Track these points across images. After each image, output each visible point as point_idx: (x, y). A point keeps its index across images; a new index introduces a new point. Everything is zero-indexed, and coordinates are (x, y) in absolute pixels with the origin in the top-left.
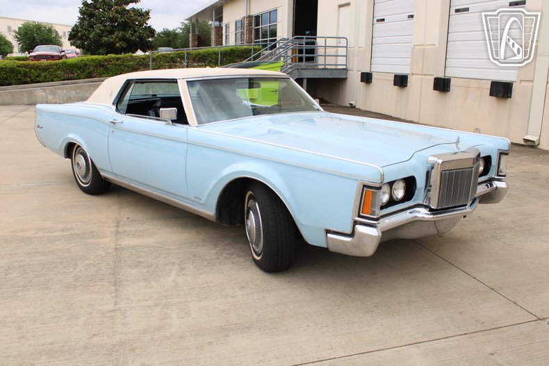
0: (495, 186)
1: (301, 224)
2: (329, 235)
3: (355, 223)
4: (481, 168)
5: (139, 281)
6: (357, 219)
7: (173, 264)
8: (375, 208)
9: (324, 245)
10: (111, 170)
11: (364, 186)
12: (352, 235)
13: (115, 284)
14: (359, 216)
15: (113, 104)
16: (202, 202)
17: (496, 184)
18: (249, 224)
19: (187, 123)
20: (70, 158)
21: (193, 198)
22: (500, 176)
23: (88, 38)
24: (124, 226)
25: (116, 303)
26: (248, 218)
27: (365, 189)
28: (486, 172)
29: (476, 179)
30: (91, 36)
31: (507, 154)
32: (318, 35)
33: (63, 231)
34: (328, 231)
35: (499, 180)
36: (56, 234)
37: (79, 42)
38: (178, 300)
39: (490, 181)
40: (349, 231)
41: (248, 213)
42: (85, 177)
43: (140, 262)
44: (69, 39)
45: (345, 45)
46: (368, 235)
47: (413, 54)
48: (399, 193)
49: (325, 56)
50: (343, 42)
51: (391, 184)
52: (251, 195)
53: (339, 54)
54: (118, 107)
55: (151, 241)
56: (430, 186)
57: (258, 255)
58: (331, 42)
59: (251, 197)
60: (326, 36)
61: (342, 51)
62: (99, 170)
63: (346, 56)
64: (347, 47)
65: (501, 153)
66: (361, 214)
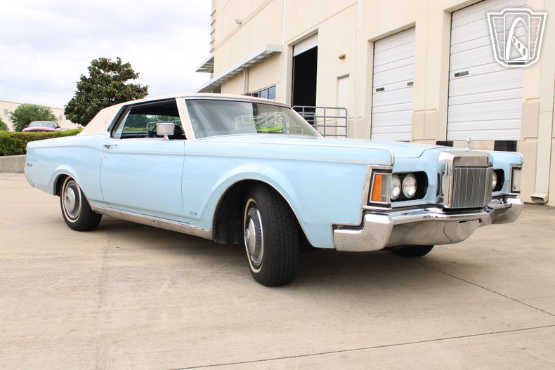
0: (509, 203)
1: (305, 223)
2: (335, 231)
3: (365, 212)
4: (494, 183)
5: (126, 291)
6: (367, 207)
7: (165, 280)
8: (385, 194)
9: (330, 246)
10: (102, 200)
11: (374, 170)
12: (360, 227)
13: (100, 293)
14: (369, 204)
15: (108, 130)
16: (198, 216)
17: (510, 201)
18: (249, 233)
19: (184, 138)
20: (59, 196)
21: (188, 214)
22: (514, 193)
23: (84, 112)
24: (112, 252)
25: (99, 307)
26: (247, 227)
27: (375, 173)
28: (499, 187)
29: (489, 194)
30: (87, 110)
31: (520, 169)
32: (317, 106)
33: (46, 255)
34: (335, 227)
35: (513, 197)
36: (38, 257)
37: (75, 116)
38: (169, 305)
39: (504, 197)
40: (358, 223)
41: (248, 222)
42: (73, 212)
43: (128, 278)
44: (65, 114)
45: (345, 116)
46: (379, 225)
47: (413, 121)
48: (411, 190)
49: (324, 126)
50: (343, 113)
51: (401, 176)
52: (252, 203)
53: (338, 125)
54: (113, 134)
55: (142, 263)
56: (443, 195)
57: (257, 268)
58: (330, 113)
59: (252, 205)
60: (325, 106)
61: (342, 122)
62: (90, 202)
63: (346, 127)
64: (346, 118)
65: (514, 168)
66: (371, 202)
